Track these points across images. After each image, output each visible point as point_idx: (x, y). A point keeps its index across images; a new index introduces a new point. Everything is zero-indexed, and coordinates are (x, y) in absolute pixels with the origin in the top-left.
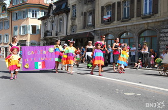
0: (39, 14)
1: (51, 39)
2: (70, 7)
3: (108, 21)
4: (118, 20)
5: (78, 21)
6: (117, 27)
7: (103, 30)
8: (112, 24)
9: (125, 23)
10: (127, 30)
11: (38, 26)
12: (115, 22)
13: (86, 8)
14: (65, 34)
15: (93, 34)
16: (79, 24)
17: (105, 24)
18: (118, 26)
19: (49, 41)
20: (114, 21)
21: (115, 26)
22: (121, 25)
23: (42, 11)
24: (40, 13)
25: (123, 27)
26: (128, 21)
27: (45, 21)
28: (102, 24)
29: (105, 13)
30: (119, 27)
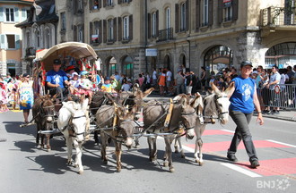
0: (17, 15)
2: (59, 15)
3: (96, 42)
4: (104, 42)
11: (18, 36)
12: (102, 44)
13: (76, 21)
18: (104, 49)
23: (23, 10)
24: (20, 12)
27: (28, 31)
29: (94, 31)
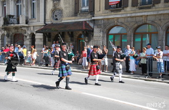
1: (16, 28)
3: (117, 7)
4: (133, 6)
5: (65, 3)
6: (131, 17)
7: (108, 19)
8: (122, 12)
9: (144, 10)
10: (148, 22)
12: (129, 9)
14: (42, 23)
15: (91, 25)
16: (66, 8)
17: (112, 11)
18: (133, 15)
19: (14, 31)
20: (127, 6)
21: (129, 15)
22: (139, 14)
25: (142, 16)
26: (149, 8)
28: (107, 11)
30: (135, 17)
